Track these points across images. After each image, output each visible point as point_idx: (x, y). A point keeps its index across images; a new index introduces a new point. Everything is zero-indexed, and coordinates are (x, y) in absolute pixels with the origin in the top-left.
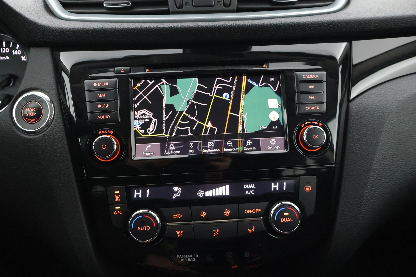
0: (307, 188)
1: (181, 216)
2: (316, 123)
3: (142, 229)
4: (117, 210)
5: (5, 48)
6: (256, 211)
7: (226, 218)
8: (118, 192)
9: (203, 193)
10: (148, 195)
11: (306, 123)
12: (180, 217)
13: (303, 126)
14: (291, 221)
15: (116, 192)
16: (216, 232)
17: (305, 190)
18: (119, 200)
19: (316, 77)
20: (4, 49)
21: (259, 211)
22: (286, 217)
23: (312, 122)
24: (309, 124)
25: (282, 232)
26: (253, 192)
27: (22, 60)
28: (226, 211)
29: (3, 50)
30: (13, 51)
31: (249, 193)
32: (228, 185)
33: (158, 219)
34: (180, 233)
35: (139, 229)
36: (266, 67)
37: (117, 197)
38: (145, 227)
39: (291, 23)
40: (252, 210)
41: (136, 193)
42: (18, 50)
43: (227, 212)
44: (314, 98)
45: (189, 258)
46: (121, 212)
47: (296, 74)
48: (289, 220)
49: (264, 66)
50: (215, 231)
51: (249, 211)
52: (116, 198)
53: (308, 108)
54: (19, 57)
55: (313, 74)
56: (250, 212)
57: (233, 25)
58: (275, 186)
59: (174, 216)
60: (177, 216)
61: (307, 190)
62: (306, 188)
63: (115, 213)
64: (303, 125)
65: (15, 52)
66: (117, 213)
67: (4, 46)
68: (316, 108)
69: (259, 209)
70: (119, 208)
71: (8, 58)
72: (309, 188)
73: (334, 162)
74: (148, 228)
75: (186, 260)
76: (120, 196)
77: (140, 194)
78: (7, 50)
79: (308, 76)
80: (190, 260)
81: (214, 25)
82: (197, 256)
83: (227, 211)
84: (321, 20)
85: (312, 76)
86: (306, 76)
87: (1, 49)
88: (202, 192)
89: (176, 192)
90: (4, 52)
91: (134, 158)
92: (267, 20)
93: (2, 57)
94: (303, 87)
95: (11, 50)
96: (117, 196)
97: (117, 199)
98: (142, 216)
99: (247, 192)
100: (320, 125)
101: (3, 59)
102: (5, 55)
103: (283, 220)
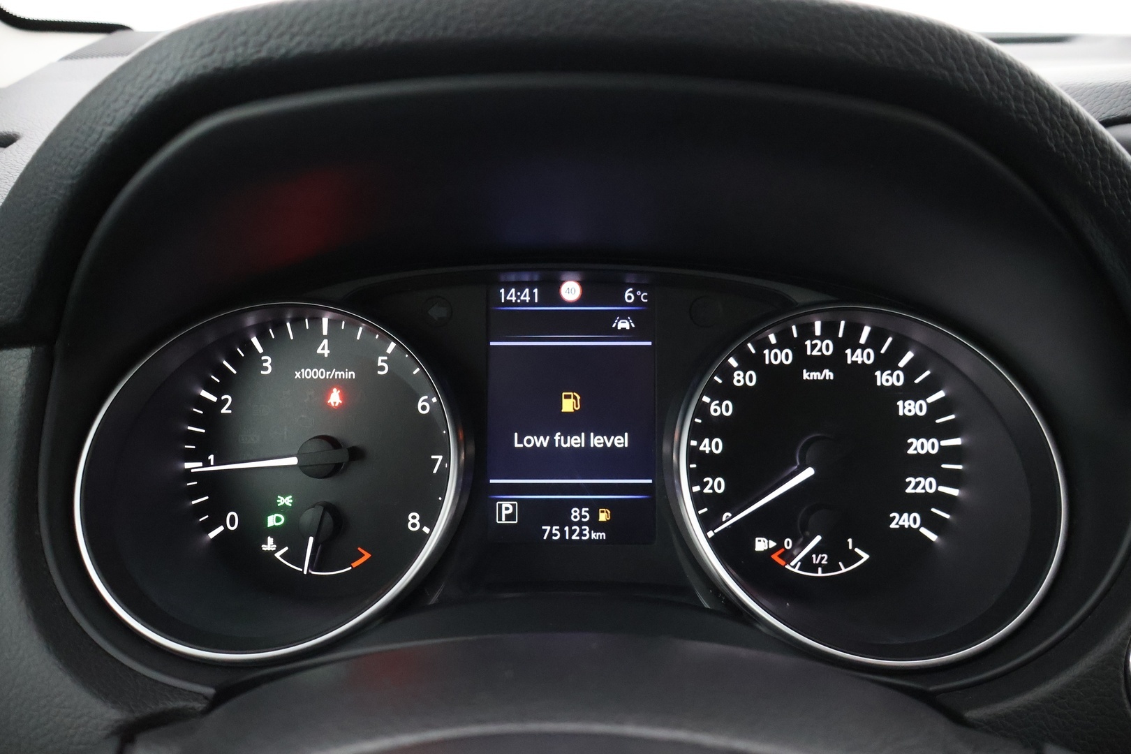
5: (822, 338)
20: (816, 345)
27: (879, 384)
29: (813, 347)
30: (848, 352)
42: (863, 347)
54: (866, 372)
65: (852, 355)
67: (818, 332)
71: (828, 374)
78: (826, 348)
87: (808, 343)
90: (815, 353)
93: (809, 370)
95: (840, 347)
101: (811, 378)
102: (818, 363)
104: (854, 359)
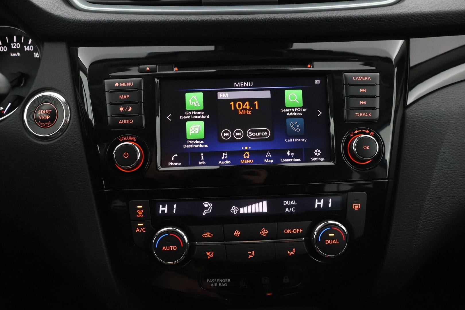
0: (356, 205)
1: (211, 235)
2: (367, 132)
3: (168, 249)
4: (140, 227)
5: (16, 43)
6: (297, 231)
7: (263, 238)
8: (141, 207)
9: (237, 209)
10: (174, 211)
11: (356, 132)
12: (211, 236)
13: (352, 135)
14: (337, 243)
15: (138, 207)
16: (252, 254)
17: (354, 208)
18: (141, 216)
19: (368, 79)
20: (15, 45)
21: (300, 231)
22: (331, 238)
23: (363, 131)
24: (359, 133)
25: (326, 256)
26: (294, 210)
27: (35, 57)
28: (263, 231)
30: (25, 47)
31: (289, 210)
32: (266, 201)
33: (185, 238)
34: (210, 254)
35: (164, 248)
36: (311, 67)
37: (140, 213)
38: (171, 247)
39: (340, 17)
40: (292, 230)
41: (161, 209)
42: (30, 45)
43: (264, 232)
44: (365, 103)
45: (220, 282)
46: (144, 230)
47: (345, 75)
48: (334, 241)
49: (309, 66)
50: (250, 253)
51: (290, 231)
52: (139, 213)
53: (358, 115)
54: (31, 53)
55: (365, 76)
56: (291, 232)
57: (274, 18)
58: (319, 203)
59: (204, 235)
60: (208, 234)
61: (355, 208)
62: (354, 205)
63: (138, 230)
64: (352, 133)
66: (140, 230)
67: (15, 41)
68: (368, 114)
69: (300, 229)
70: (142, 224)
71: (19, 54)
72: (359, 205)
73: (387, 177)
74: (174, 248)
75: (216, 285)
76: (143, 211)
77: (166, 209)
78: (17, 46)
79: (359, 77)
80: (221, 285)
81: (252, 18)
82: (229, 280)
83: (264, 231)
84: (375, 14)
85: (363, 78)
86: (357, 78)
87: (12, 44)
88: (236, 209)
89: (207, 208)
90: (14, 47)
91: (160, 168)
92: (313, 13)
93: (12, 53)
94: (352, 90)
95: (22, 45)
96: (140, 211)
97: (140, 215)
98: (167, 234)
99: (287, 210)
100: (372, 134)
101: (13, 55)
102: (15, 51)
103: (327, 242)
104: (27, 49)
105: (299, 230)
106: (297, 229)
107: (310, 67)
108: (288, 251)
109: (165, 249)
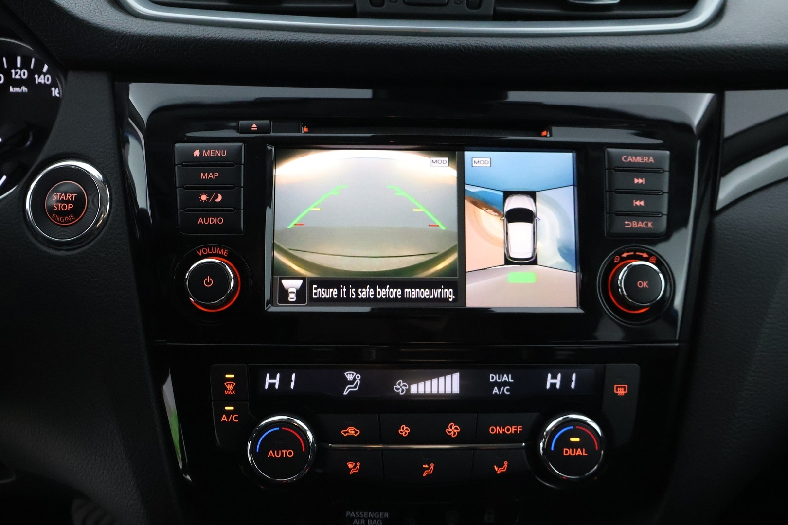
0: (620, 387)
1: (358, 432)
2: (645, 255)
3: (278, 455)
4: (229, 413)
5: (21, 69)
6: (513, 429)
7: (448, 440)
8: (233, 376)
9: (406, 386)
10: (292, 386)
11: (625, 255)
12: (357, 434)
13: (617, 260)
14: (584, 454)
15: (227, 376)
16: (429, 469)
17: (615, 392)
18: (232, 392)
19: (648, 160)
20: (18, 72)
21: (519, 429)
22: (575, 445)
23: (638, 253)
24: (629, 257)
25: (563, 476)
26: (508, 390)
27: (53, 95)
28: (451, 427)
29: (16, 73)
30: (36, 76)
31: (499, 392)
32: (458, 373)
33: (309, 434)
34: (354, 467)
35: (271, 454)
36: (548, 136)
37: (230, 387)
38: (284, 451)
39: (603, 47)
40: (504, 428)
41: (268, 381)
42: (45, 74)
43: (453, 430)
44: (642, 203)
45: (371, 518)
46: (236, 418)
47: (608, 152)
48: (579, 452)
49: (544, 133)
50: (426, 466)
51: (499, 430)
52: (228, 387)
53: (629, 224)
54: (46, 88)
55: (644, 155)
56: (501, 432)
57: (486, 46)
58: (554, 381)
59: (343, 432)
60: (351, 431)
61: (619, 392)
62: (617, 388)
63: (224, 418)
64: (617, 258)
65: (39, 78)
66: (228, 419)
67: (19, 65)
68: (646, 225)
69: (519, 427)
70: (232, 408)
71: (24, 89)
72: (624, 388)
73: (677, 338)
74: (289, 453)
75: (363, 521)
76: (235, 384)
77: (277, 381)
78: (23, 74)
79: (634, 157)
80: (372, 522)
81: (447, 43)
82: (386, 515)
83: (453, 428)
84: (666, 44)
85: (641, 159)
86: (630, 159)
87: (13, 71)
88: (404, 385)
89: (351, 382)
90: (17, 77)
91: (270, 307)
92: (555, 39)
93: (13, 87)
94: (620, 180)
95: (31, 73)
96: (229, 383)
97: (229, 391)
98: (278, 429)
99: (496, 390)
100: (653, 259)
101: (15, 90)
102: (19, 83)
103: (567, 452)
104: (40, 81)
105: (517, 428)
106: (513, 427)
107: (546, 136)
108: (495, 466)
109: (273, 455)
